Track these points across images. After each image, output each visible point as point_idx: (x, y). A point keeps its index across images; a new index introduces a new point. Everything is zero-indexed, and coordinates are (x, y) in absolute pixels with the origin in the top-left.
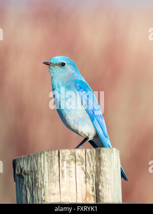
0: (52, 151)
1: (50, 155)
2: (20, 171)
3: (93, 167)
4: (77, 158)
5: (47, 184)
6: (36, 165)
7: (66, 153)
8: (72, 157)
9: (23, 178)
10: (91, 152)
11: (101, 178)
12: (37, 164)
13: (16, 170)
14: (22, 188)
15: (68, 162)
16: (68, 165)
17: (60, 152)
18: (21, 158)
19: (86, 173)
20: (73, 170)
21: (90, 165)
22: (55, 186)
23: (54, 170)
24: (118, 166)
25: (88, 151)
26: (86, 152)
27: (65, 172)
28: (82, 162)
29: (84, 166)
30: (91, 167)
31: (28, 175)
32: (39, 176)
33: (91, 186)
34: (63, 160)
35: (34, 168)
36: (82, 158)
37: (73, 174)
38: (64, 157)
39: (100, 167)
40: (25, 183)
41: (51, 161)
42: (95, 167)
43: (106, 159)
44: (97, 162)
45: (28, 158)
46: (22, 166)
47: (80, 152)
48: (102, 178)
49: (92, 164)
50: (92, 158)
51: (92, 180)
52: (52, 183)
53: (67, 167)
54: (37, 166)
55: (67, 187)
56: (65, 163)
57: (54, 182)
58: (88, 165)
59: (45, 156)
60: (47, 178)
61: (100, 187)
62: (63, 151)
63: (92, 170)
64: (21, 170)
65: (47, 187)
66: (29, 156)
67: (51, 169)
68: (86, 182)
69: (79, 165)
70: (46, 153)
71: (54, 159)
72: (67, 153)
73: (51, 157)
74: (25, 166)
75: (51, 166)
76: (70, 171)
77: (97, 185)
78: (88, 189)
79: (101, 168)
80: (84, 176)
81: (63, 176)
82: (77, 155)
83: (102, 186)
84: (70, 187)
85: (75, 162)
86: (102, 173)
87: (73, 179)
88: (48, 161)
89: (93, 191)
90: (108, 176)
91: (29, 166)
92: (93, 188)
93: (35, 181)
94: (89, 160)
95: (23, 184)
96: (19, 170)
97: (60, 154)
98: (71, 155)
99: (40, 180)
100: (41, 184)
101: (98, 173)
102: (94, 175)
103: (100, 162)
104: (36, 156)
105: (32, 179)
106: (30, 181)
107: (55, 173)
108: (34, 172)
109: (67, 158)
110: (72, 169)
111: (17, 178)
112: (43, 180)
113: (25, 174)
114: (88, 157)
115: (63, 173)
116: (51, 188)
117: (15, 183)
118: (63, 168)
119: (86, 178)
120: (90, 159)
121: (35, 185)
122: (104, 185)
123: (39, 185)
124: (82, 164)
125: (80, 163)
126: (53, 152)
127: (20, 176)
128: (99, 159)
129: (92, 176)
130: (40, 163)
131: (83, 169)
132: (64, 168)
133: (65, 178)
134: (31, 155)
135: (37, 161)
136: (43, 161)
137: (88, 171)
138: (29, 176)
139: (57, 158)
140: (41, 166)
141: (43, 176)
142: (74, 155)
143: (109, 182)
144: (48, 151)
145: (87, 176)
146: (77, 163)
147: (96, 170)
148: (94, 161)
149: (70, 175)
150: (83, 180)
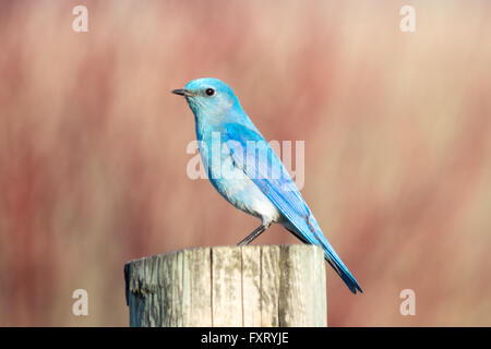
0: (198, 248)
1: (195, 257)
2: (137, 287)
3: (275, 281)
4: (246, 263)
5: (188, 311)
6: (167, 276)
7: (224, 253)
8: (236, 260)
9: (143, 298)
10: (270, 252)
11: (289, 300)
12: (170, 272)
13: (131, 283)
14: (141, 318)
15: (229, 270)
16: (228, 276)
17: (214, 251)
18: (140, 262)
19: (260, 291)
20: (237, 285)
21: (269, 276)
22: (204, 314)
23: (201, 285)
24: (320, 278)
25: (266, 249)
26: (261, 251)
27: (223, 289)
28: (254, 270)
29: (258, 278)
30: (270, 281)
31: (153, 294)
32: (174, 296)
33: (270, 316)
34: (219, 267)
35: (164, 281)
36: (254, 263)
37: (237, 293)
38: (220, 261)
39: (288, 279)
40: (146, 309)
41: (197, 268)
42: (278, 282)
43: (299, 267)
44: (282, 270)
45: (154, 262)
46: (142, 276)
47: (249, 252)
48: (291, 302)
49: (273, 275)
50: (272, 263)
51: (271, 306)
52: (197, 309)
53: (226, 280)
54: (170, 277)
56: (222, 271)
57: (202, 307)
58: (265, 275)
59: (186, 258)
60: (189, 299)
62: (218, 250)
63: (273, 285)
64: (140, 284)
65: (188, 316)
66: (154, 258)
67: (195, 283)
68: (261, 308)
69: (248, 276)
70: (186, 252)
71: (203, 264)
72: (226, 253)
73: (197, 260)
74: (148, 276)
75: (196, 278)
76: (231, 287)
77: (282, 314)
78: (265, 322)
79: (290, 282)
80: (258, 296)
81: (218, 296)
82: (244, 257)
83: (292, 316)
85: (242, 269)
86: (291, 291)
87: (237, 303)
88: (190, 268)
90: (302, 298)
91: (155, 276)
92: (274, 319)
93: (166, 304)
94: (267, 267)
95: (142, 310)
96: (137, 283)
97: (214, 256)
98: (234, 257)
99: (175, 303)
100: (177, 311)
101: (284, 291)
102: (277, 296)
103: (288, 271)
104: (169, 258)
105: (160, 300)
106: (157, 304)
107: (204, 291)
108: (163, 287)
109: (226, 263)
110: (234, 284)
111: (133, 298)
112: (181, 303)
113: (148, 291)
114: (266, 262)
115: (218, 290)
116: (195, 318)
117: (128, 308)
118: (219, 282)
119: (260, 300)
120: (270, 265)
121: (166, 312)
122: (295, 314)
123: (174, 313)
124: (255, 275)
125: (250, 272)
126: (200, 251)
127: (138, 294)
128: (286, 266)
129: (273, 296)
130: (176, 272)
131: (255, 283)
132: (221, 282)
133: (223, 300)
134: (160, 255)
135: (170, 267)
136: (182, 267)
137: (265, 288)
138: (156, 296)
139: (207, 263)
140: (177, 278)
141: (180, 296)
142: (239, 256)
143: (304, 309)
144: (191, 249)
145: (262, 297)
146: (245, 273)
147: (281, 286)
148: (277, 269)
149: (231, 294)
150: (256, 304)
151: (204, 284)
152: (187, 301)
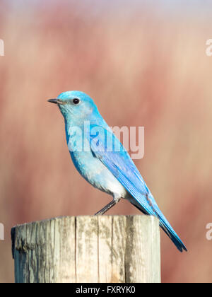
0: (66, 217)
1: (63, 223)
2: (20, 245)
3: (123, 241)
4: (101, 228)
5: (58, 263)
6: (43, 237)
7: (85, 220)
8: (93, 226)
9: (25, 253)
10: (119, 220)
11: (133, 256)
12: (45, 234)
13: (16, 242)
14: (23, 268)
15: (88, 233)
16: (87, 238)
17: (77, 219)
18: (23, 226)
19: (112, 249)
20: (94, 244)
21: (118, 238)
22: (69, 265)
23: (68, 244)
24: (156, 240)
25: (116, 218)
26: (112, 220)
27: (84, 247)
28: (107, 234)
29: (110, 240)
30: (119, 241)
31: (32, 250)
32: (48, 252)
33: (118, 268)
34: (81, 231)
35: (40, 241)
36: (107, 228)
37: (94, 251)
38: (82, 226)
39: (132, 241)
40: (27, 261)
41: (65, 232)
42: (125, 242)
43: (140, 231)
44: (127, 234)
46: (24, 237)
47: (104, 220)
49: (121, 237)
50: (121, 228)
51: (119, 260)
52: (65, 262)
53: (86, 241)
54: (45, 237)
55: (85, 267)
56: (83, 234)
57: (68, 261)
58: (115, 238)
59: (57, 224)
60: (59, 255)
61: (131, 269)
62: (81, 218)
63: (121, 245)
64: (23, 243)
65: (58, 267)
66: (33, 224)
67: (63, 243)
68: (112, 262)
69: (103, 238)
70: (57, 220)
71: (69, 229)
73: (65, 226)
74: (28, 237)
75: (65, 238)
76: (90, 246)
77: (127, 266)
78: (114, 272)
79: (134, 243)
80: (110, 253)
81: (81, 252)
82: (100, 224)
83: (134, 268)
84: (90, 269)
85: (98, 233)
86: (134, 250)
87: (94, 258)
88: (59, 231)
89: (121, 274)
90: (142, 254)
91: (34, 237)
92: (121, 270)
93: (42, 258)
94: (116, 231)
95: (24, 262)
96: (20, 242)
97: (77, 222)
98: (93, 223)
99: (48, 257)
100: (49, 263)
101: (129, 249)
102: (123, 252)
103: (132, 235)
104: (44, 224)
105: (37, 255)
106: (35, 258)
107: (70, 249)
108: (40, 245)
109: (86, 228)
110: (92, 244)
111: (17, 253)
112: (53, 257)
113: (28, 248)
114: (116, 228)
115: (80, 248)
116: (63, 268)
117: (13, 261)
118: (81, 242)
119: (111, 256)
120: (119, 230)
121: (41, 264)
122: (137, 266)
123: (47, 265)
124: (107, 237)
125: (104, 234)
126: (68, 219)
127: (21, 251)
128: (131, 230)
129: (121, 253)
130: (50, 234)
131: (108, 243)
132: (82, 242)
133: (84, 255)
134: (38, 222)
135: (45, 230)
136: (54, 230)
137: (115, 247)
138: (34, 252)
139: (72, 228)
140: (50, 238)
141: (52, 253)
142: (96, 223)
143: (143, 263)
144: (61, 217)
145: (113, 254)
146: (100, 236)
147: (127, 246)
148: (124, 233)
149: (90, 251)
150: (108, 258)
151: (70, 243)
152: (57, 255)
